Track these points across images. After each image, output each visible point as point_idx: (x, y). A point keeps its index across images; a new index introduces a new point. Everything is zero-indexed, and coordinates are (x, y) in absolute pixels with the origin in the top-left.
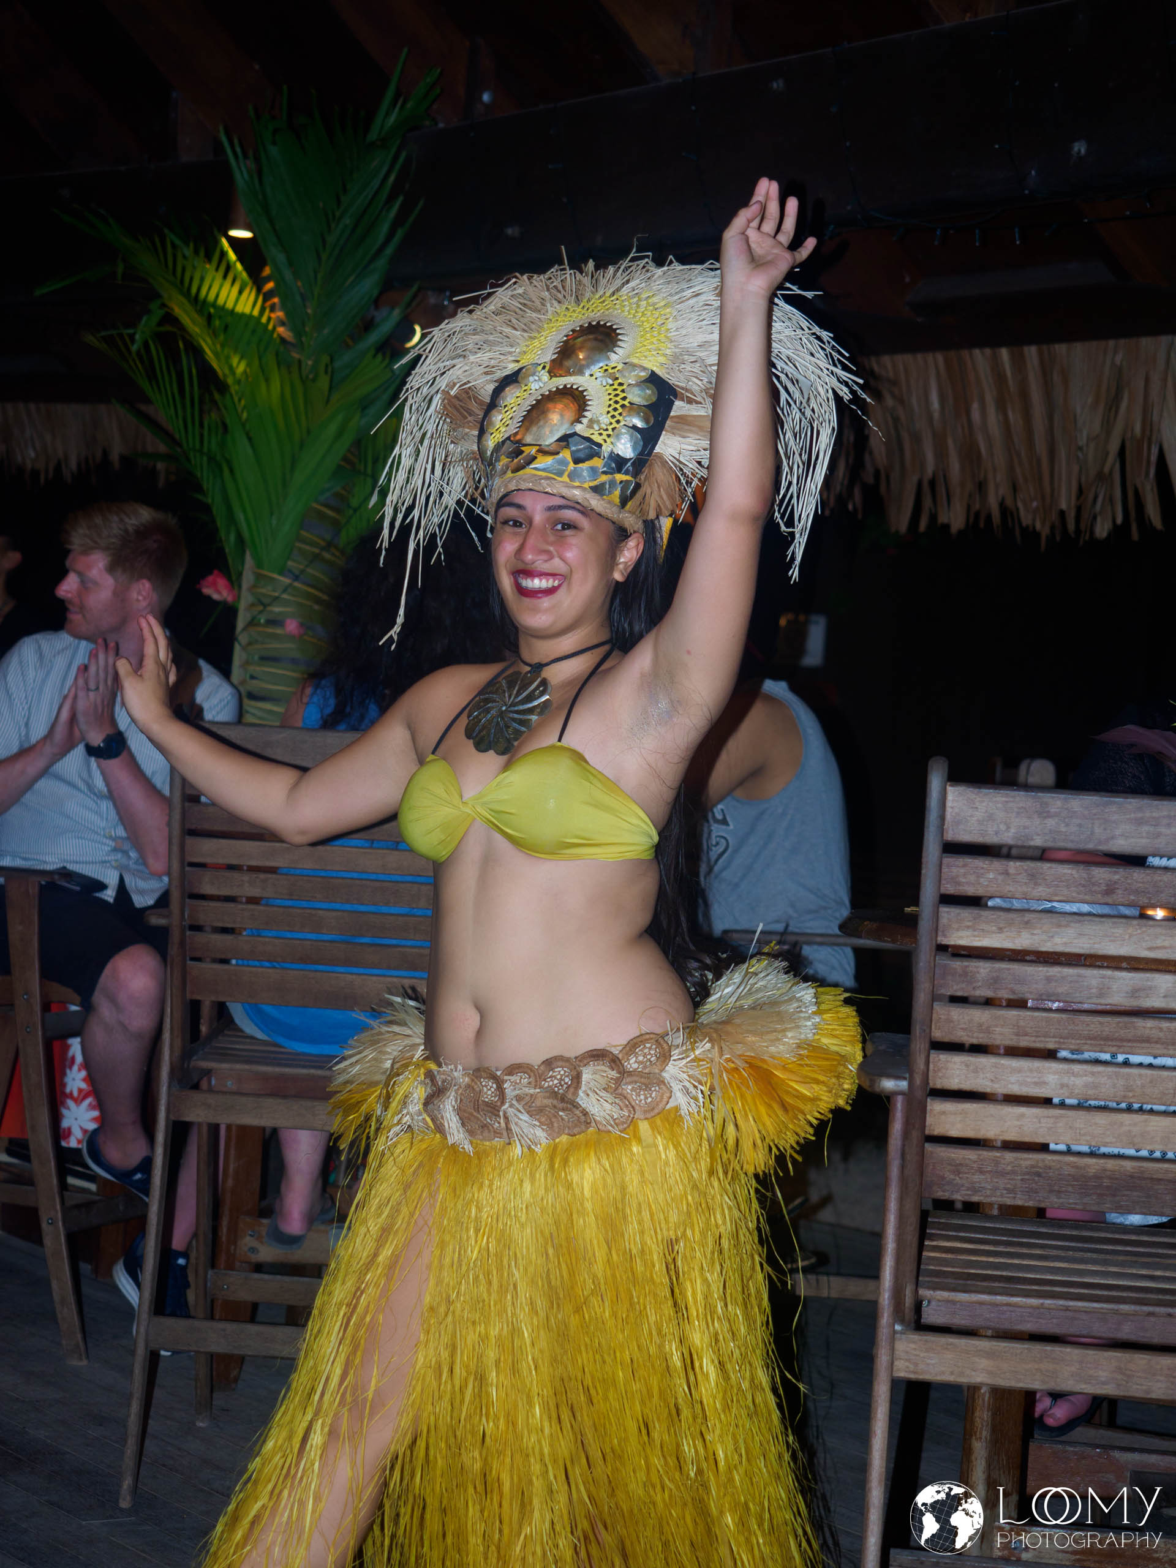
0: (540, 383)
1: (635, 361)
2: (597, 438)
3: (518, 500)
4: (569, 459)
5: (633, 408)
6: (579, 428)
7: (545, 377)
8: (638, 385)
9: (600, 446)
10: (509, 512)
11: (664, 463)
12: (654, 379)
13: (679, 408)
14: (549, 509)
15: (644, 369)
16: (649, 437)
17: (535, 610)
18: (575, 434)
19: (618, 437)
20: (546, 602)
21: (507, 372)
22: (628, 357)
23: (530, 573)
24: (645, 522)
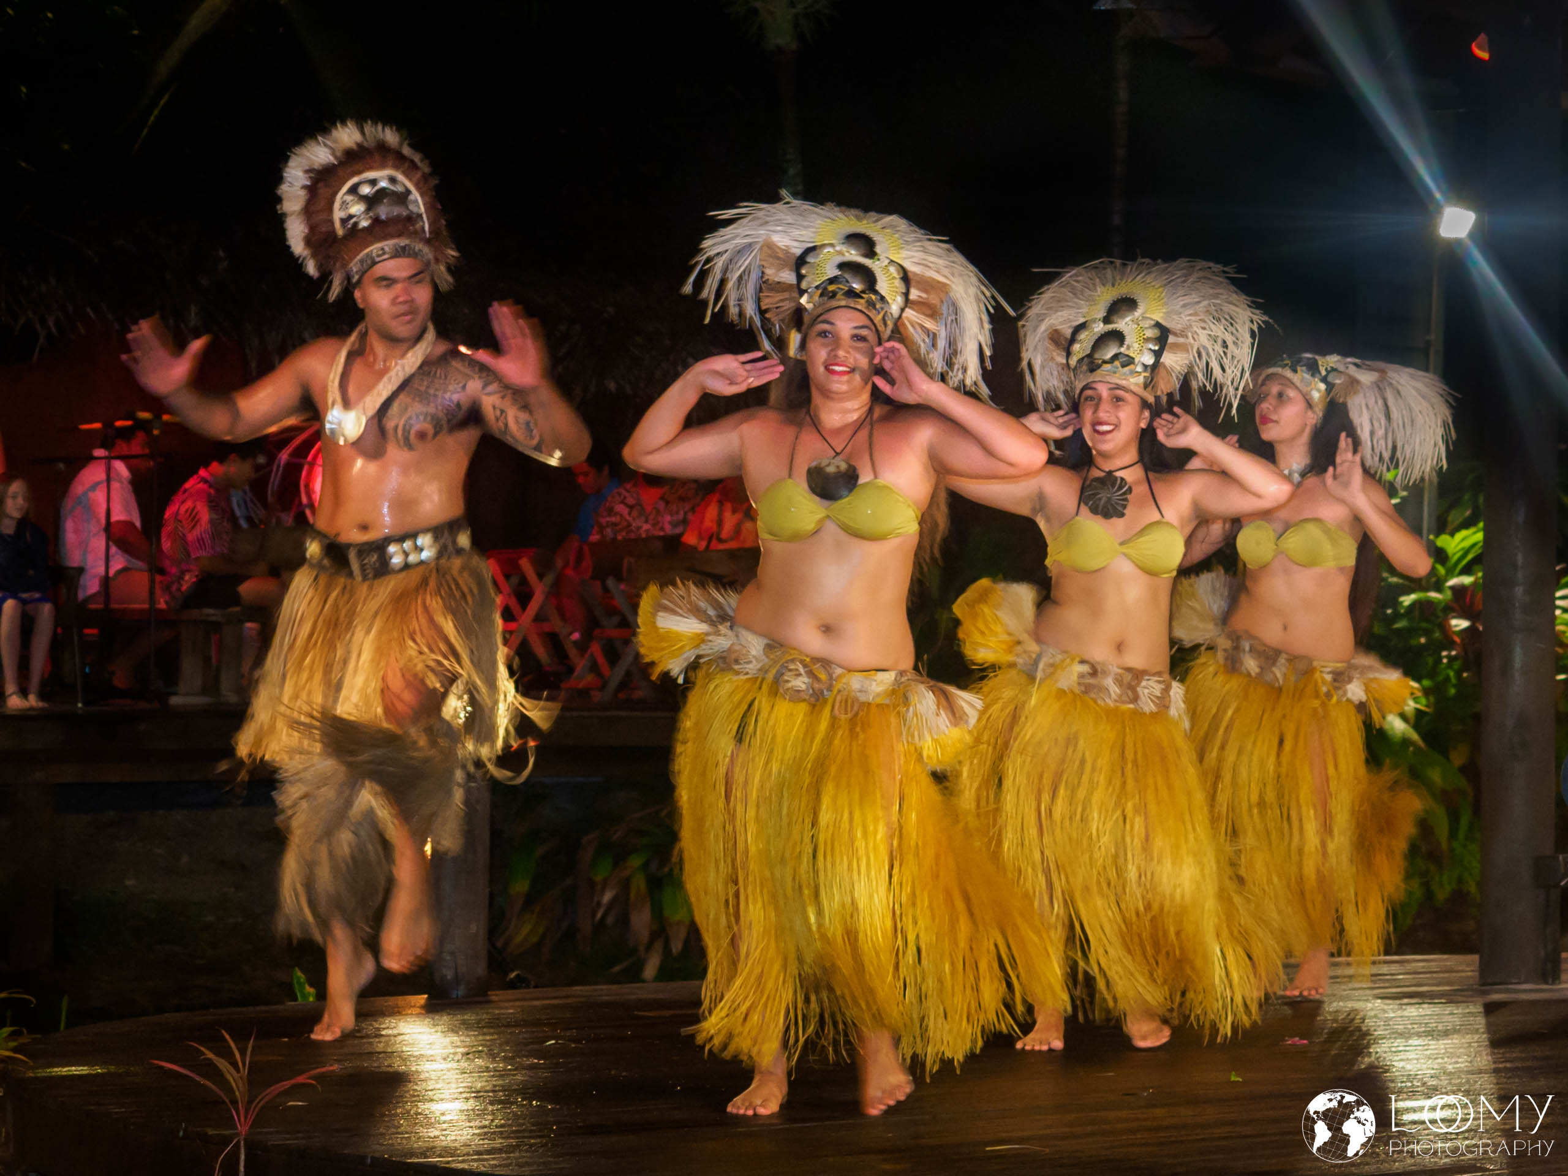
0: (1100, 328)
1: (1148, 316)
2: (1132, 355)
3: (1094, 386)
4: (1119, 365)
5: (1147, 340)
6: (1122, 350)
7: (1102, 325)
8: (1150, 327)
9: (1133, 359)
10: (1089, 392)
11: (1165, 367)
12: (1158, 325)
13: (1171, 339)
14: (1111, 389)
15: (1152, 319)
16: (1158, 354)
17: (1105, 442)
18: (1120, 353)
19: (1143, 354)
20: (1109, 437)
21: (1077, 323)
22: (1144, 313)
23: (1101, 423)
24: (1155, 397)
